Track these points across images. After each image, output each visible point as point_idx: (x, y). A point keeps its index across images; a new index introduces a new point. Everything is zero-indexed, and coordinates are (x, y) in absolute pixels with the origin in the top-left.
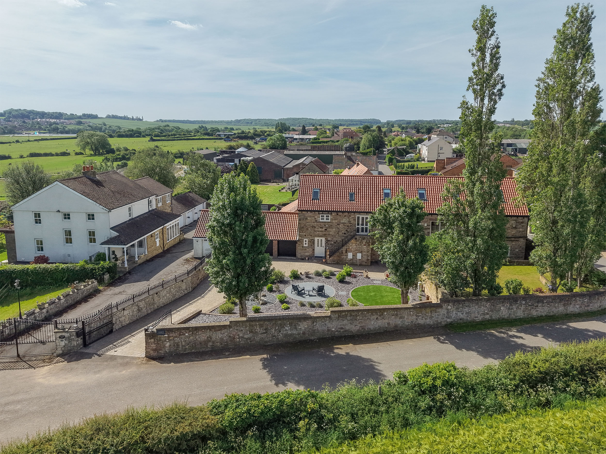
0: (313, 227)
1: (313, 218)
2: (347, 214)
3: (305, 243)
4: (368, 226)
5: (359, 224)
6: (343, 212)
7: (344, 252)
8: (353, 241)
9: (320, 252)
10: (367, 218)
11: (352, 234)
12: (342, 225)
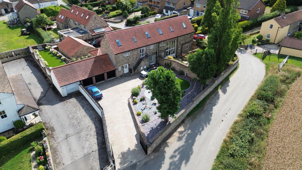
0: (123, 60)
1: (122, 56)
2: (136, 50)
3: (120, 69)
4: (145, 53)
5: (141, 53)
6: (134, 49)
7: (139, 68)
8: (143, 62)
9: (126, 71)
10: (144, 49)
11: (139, 58)
12: (134, 56)
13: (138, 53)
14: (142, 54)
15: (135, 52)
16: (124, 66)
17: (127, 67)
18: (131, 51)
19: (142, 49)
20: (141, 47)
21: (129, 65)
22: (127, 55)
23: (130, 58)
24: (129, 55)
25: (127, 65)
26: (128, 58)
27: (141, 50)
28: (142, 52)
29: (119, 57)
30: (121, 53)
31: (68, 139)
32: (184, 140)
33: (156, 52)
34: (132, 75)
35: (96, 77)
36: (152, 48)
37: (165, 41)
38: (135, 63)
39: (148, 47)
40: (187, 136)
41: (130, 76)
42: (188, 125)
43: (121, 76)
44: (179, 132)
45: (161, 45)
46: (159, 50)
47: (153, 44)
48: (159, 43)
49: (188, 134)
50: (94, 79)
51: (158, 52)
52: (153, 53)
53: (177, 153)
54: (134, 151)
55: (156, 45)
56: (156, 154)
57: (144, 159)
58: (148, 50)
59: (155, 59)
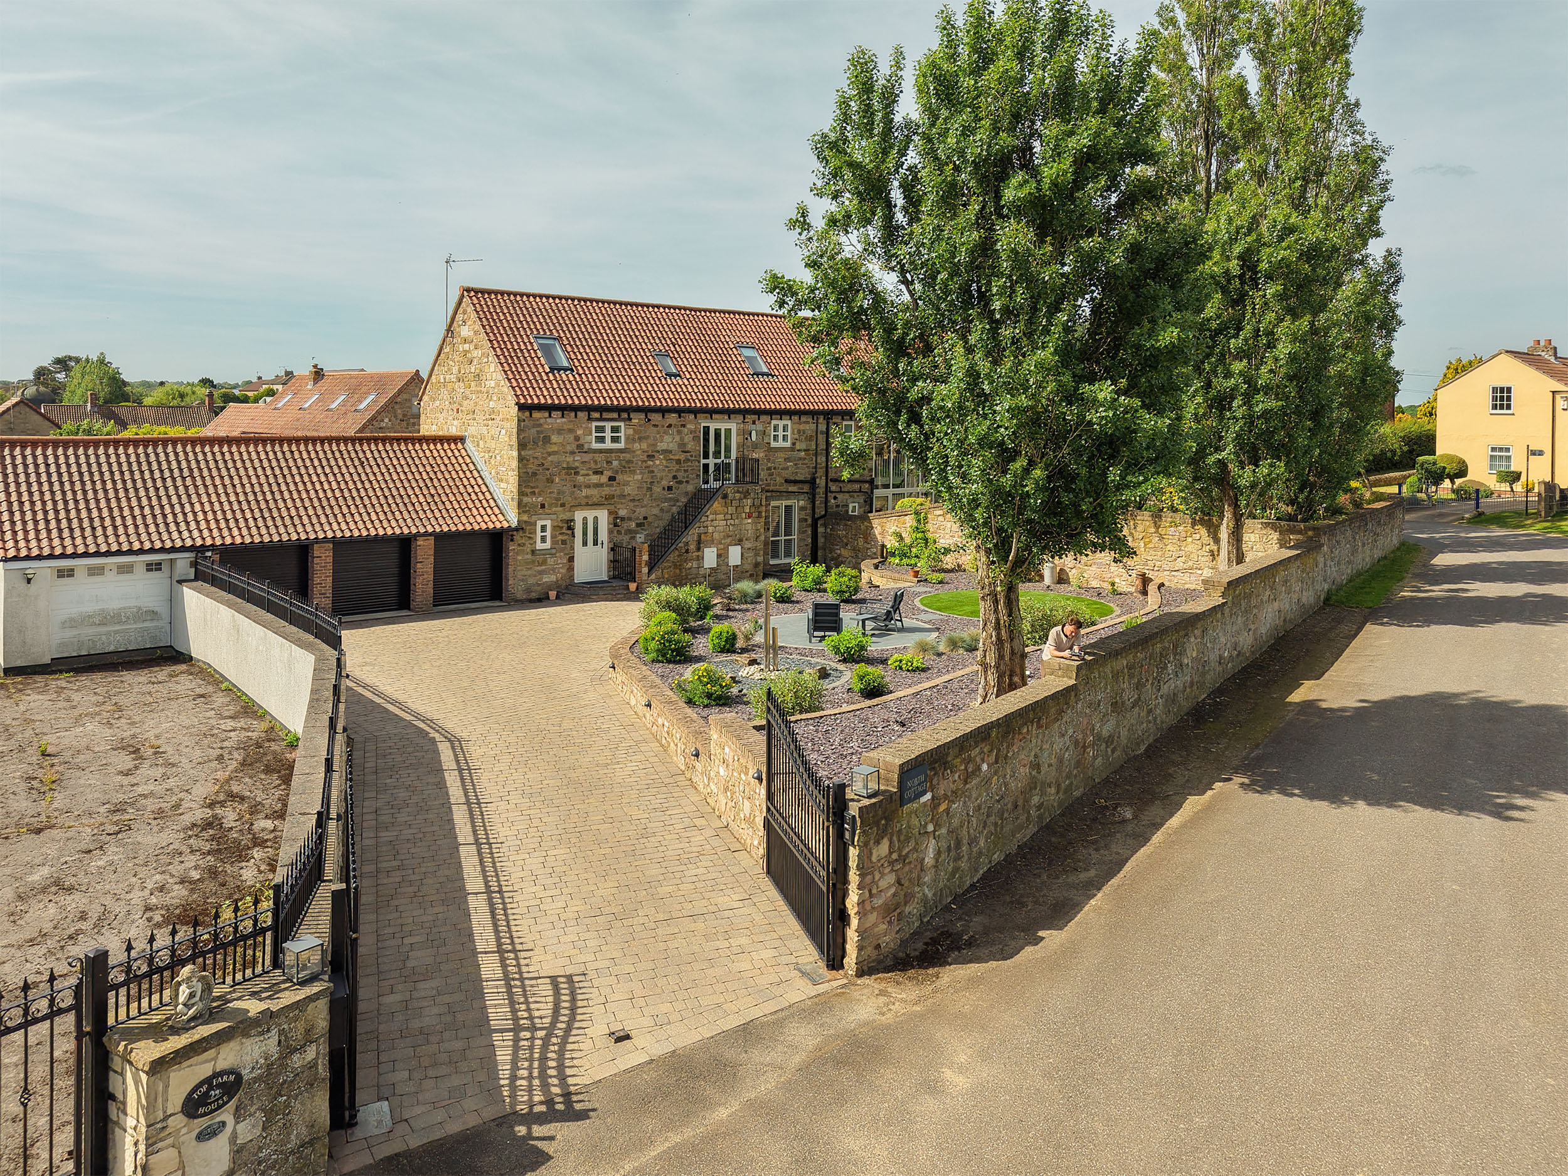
0: (572, 471)
1: (571, 437)
2: (672, 418)
3: (543, 533)
4: (733, 460)
5: (706, 456)
6: (661, 412)
7: (692, 548)
9: (591, 564)
11: (690, 488)
12: (660, 460)
13: (683, 449)
14: (717, 466)
16: (579, 516)
18: (637, 418)
20: (711, 412)
21: (616, 522)
22: (609, 437)
23: (627, 467)
24: (622, 445)
25: (603, 516)
26: (610, 467)
27: (707, 429)
29: (547, 440)
30: (563, 409)
33: (812, 482)
36: (781, 444)
39: (759, 426)
46: (832, 473)
47: (790, 413)
48: (831, 416)
50: (321, 562)
51: (821, 482)
52: (786, 481)
55: (809, 427)
58: (756, 446)
59: (801, 532)
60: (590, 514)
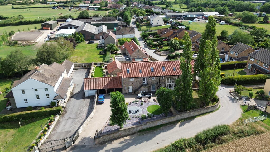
0: (128, 83)
1: (128, 80)
2: (139, 78)
3: (126, 88)
4: (147, 81)
5: (143, 81)
6: (138, 77)
7: (139, 91)
8: (142, 87)
9: (130, 91)
10: (146, 79)
11: (141, 84)
12: (138, 82)
13: (140, 80)
14: (145, 82)
15: (139, 80)
16: (129, 87)
17: (132, 88)
18: (135, 78)
19: (145, 79)
20: (144, 77)
21: (133, 87)
22: (132, 80)
23: (134, 82)
24: (134, 80)
25: (132, 87)
26: (132, 83)
27: (143, 79)
28: (145, 81)
29: (126, 80)
30: (127, 78)
31: (68, 120)
32: (123, 144)
33: (157, 83)
34: (133, 95)
35: (108, 89)
36: (153, 79)
37: (166, 76)
38: (138, 87)
39: (150, 78)
40: (127, 143)
41: (131, 95)
42: (134, 138)
43: (126, 94)
44: (125, 139)
45: (161, 79)
46: (160, 82)
47: (154, 77)
48: (160, 76)
49: (129, 142)
50: (106, 90)
51: (159, 83)
52: (154, 83)
53: (112, 150)
54: (92, 138)
55: (157, 78)
56: (100, 145)
57: (92, 145)
58: (149, 80)
59: (156, 88)
60: (130, 86)
